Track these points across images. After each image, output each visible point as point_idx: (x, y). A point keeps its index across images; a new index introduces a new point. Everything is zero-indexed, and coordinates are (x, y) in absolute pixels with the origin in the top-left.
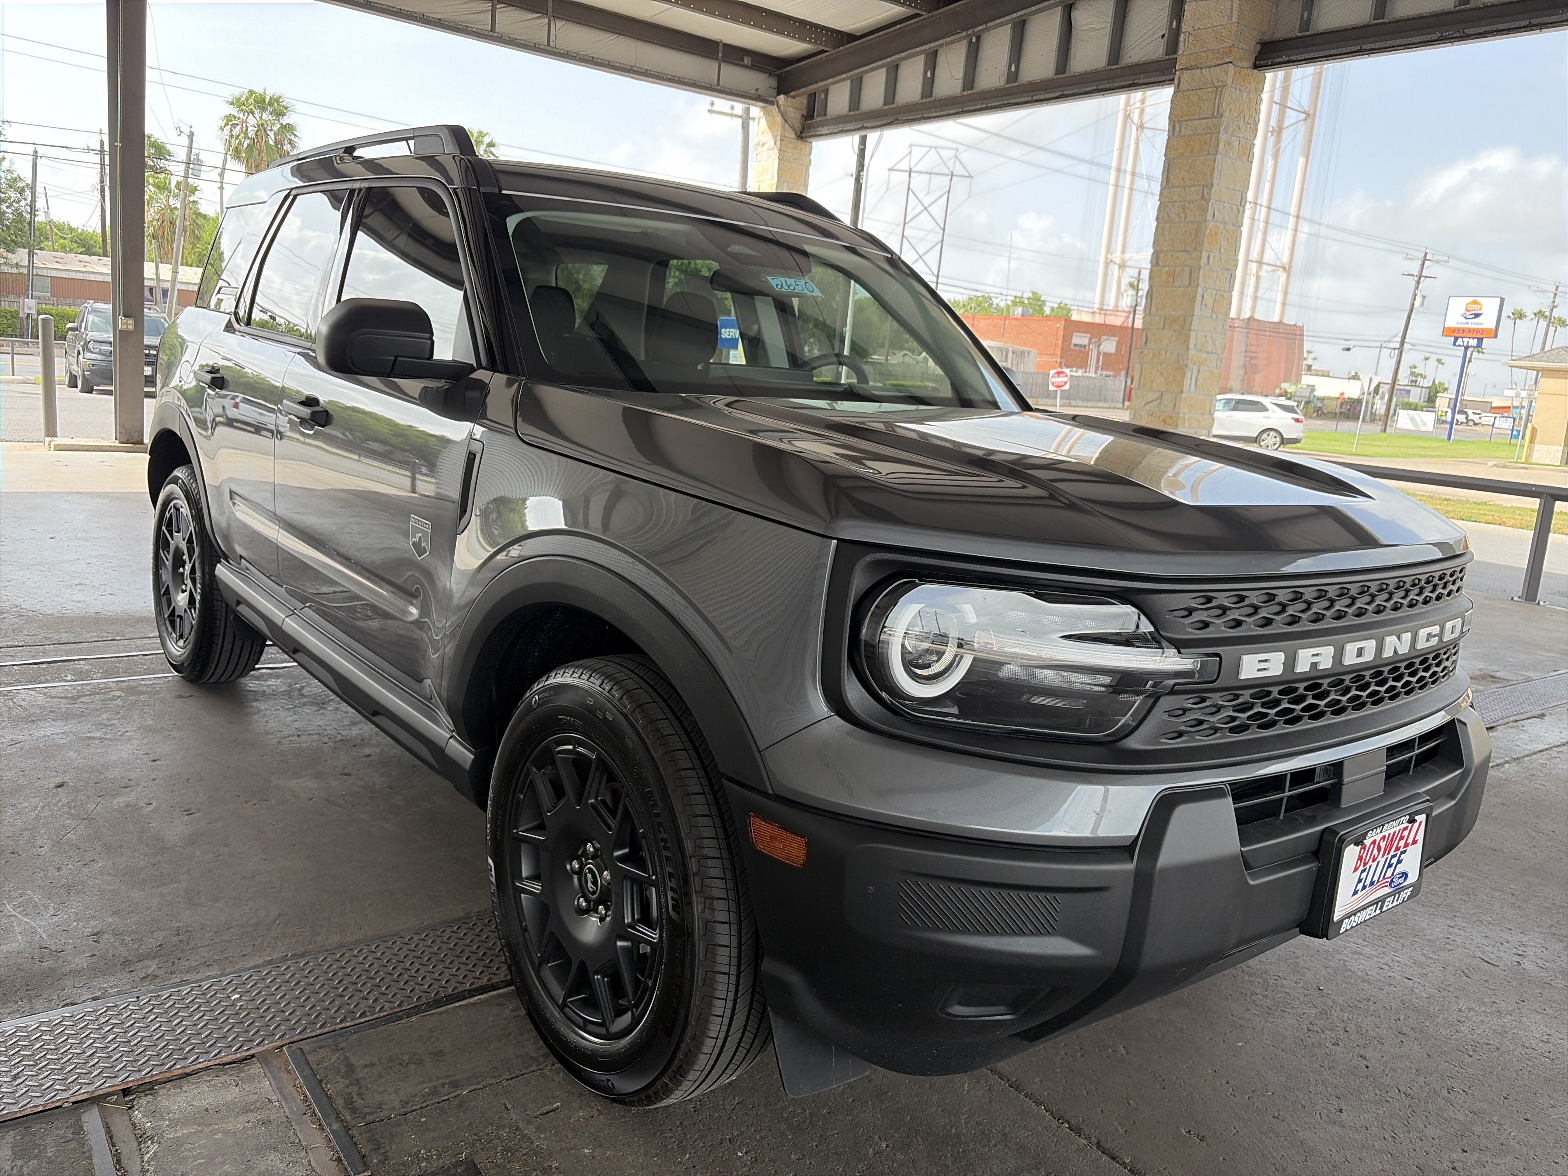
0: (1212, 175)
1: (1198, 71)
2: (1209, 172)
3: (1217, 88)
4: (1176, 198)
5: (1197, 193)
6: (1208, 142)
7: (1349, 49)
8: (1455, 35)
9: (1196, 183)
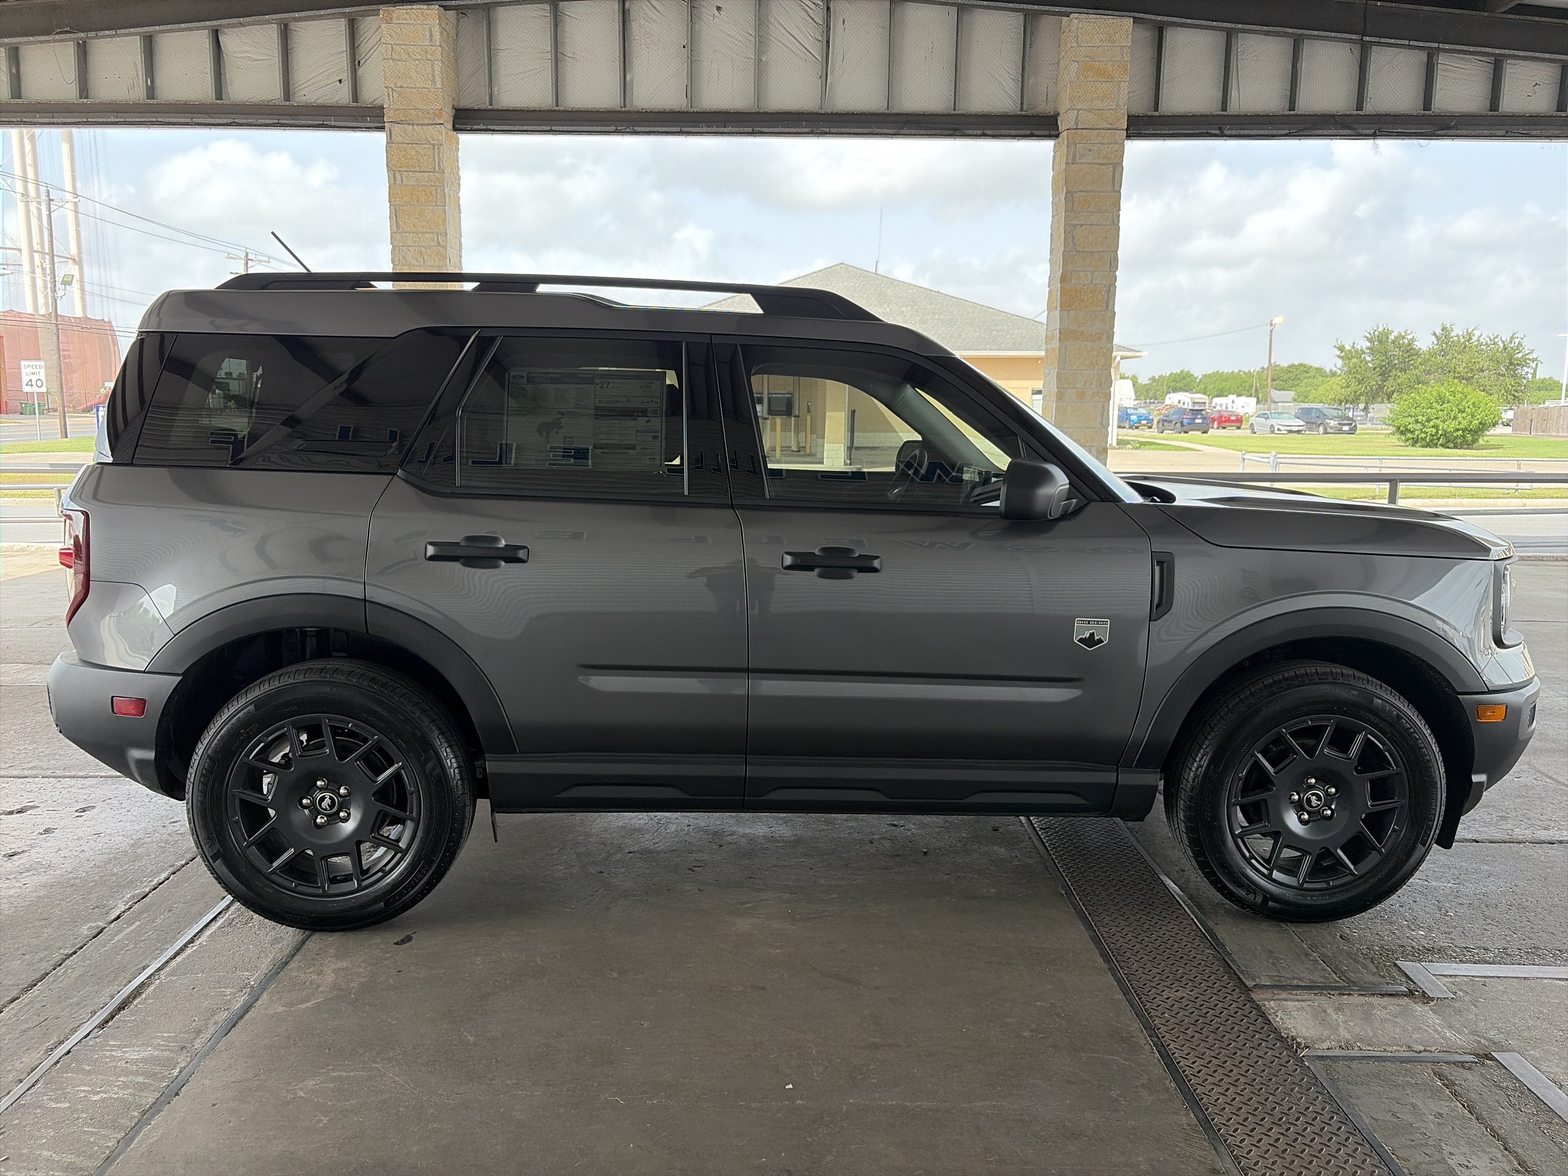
0: (444, 224)
1: (410, 127)
2: (441, 222)
3: (434, 145)
4: (410, 243)
5: (432, 240)
6: (434, 193)
7: (541, 128)
8: (627, 130)
9: (428, 231)
